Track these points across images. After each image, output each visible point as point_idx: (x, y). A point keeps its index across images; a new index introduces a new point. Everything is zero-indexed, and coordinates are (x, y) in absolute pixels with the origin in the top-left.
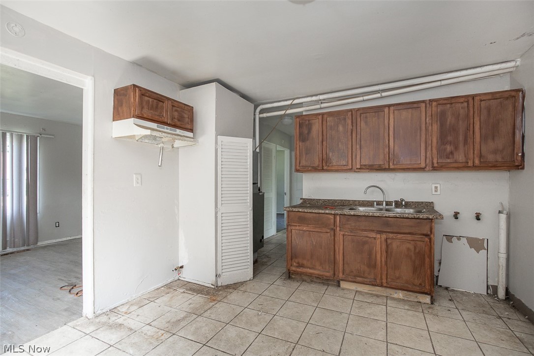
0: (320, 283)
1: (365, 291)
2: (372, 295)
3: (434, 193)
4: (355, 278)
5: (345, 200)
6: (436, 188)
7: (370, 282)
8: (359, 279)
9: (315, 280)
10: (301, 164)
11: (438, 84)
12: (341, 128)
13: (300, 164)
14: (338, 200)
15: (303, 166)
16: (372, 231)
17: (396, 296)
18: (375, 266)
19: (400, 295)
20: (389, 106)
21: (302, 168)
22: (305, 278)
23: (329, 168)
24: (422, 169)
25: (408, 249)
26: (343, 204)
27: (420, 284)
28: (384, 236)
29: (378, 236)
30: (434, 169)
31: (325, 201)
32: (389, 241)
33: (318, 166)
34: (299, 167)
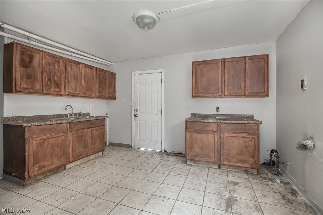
0: (52, 174)
1: (79, 163)
2: (85, 162)
3: (89, 108)
4: (79, 157)
5: (47, 115)
6: (90, 106)
7: (85, 156)
8: (80, 157)
9: (48, 174)
10: (22, 86)
11: (93, 60)
12: (56, 66)
13: (20, 86)
14: (42, 115)
15: (23, 88)
16: (85, 128)
17: (91, 158)
18: (87, 147)
19: (93, 157)
20: (82, 64)
21: (23, 89)
22: (38, 177)
23: (48, 92)
24: (93, 97)
25: (99, 133)
26: (46, 118)
27: (102, 147)
28: (90, 130)
29: (88, 130)
30: (97, 98)
31: (30, 117)
32: (92, 132)
33: (39, 89)
34: (20, 88)
